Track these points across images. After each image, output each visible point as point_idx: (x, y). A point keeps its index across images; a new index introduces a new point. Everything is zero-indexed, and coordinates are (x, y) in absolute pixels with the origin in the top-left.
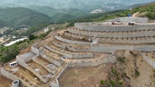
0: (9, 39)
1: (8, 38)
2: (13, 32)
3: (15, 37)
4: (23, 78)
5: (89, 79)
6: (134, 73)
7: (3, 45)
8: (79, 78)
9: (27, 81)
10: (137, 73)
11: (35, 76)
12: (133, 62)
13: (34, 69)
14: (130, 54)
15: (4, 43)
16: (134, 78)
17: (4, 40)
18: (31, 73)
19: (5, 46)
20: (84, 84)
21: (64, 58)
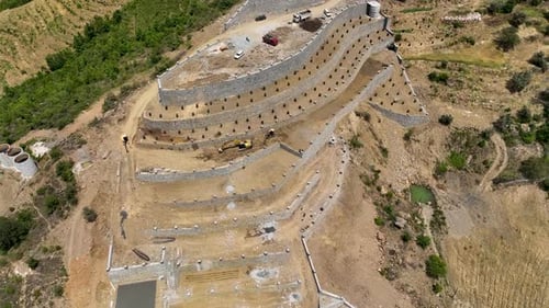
6: (381, 155)
10: (385, 152)
21: (268, 230)
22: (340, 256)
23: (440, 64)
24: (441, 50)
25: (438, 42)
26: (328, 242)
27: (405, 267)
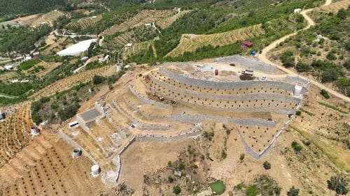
0: (64, 39)
1: (62, 37)
2: (72, 23)
3: (75, 36)
4: (84, 147)
5: (156, 159)
6: (220, 154)
7: (55, 53)
8: (145, 156)
9: (88, 151)
10: (224, 155)
11: (97, 146)
12: (224, 140)
13: (96, 136)
14: (222, 128)
15: (57, 47)
16: (219, 160)
17: (56, 41)
18: (93, 141)
19: (58, 56)
20: (148, 164)
21: (133, 126)
22: (140, 155)
23: (306, 141)
24: (321, 137)
25: (324, 132)
26: (143, 148)
27: (157, 187)
